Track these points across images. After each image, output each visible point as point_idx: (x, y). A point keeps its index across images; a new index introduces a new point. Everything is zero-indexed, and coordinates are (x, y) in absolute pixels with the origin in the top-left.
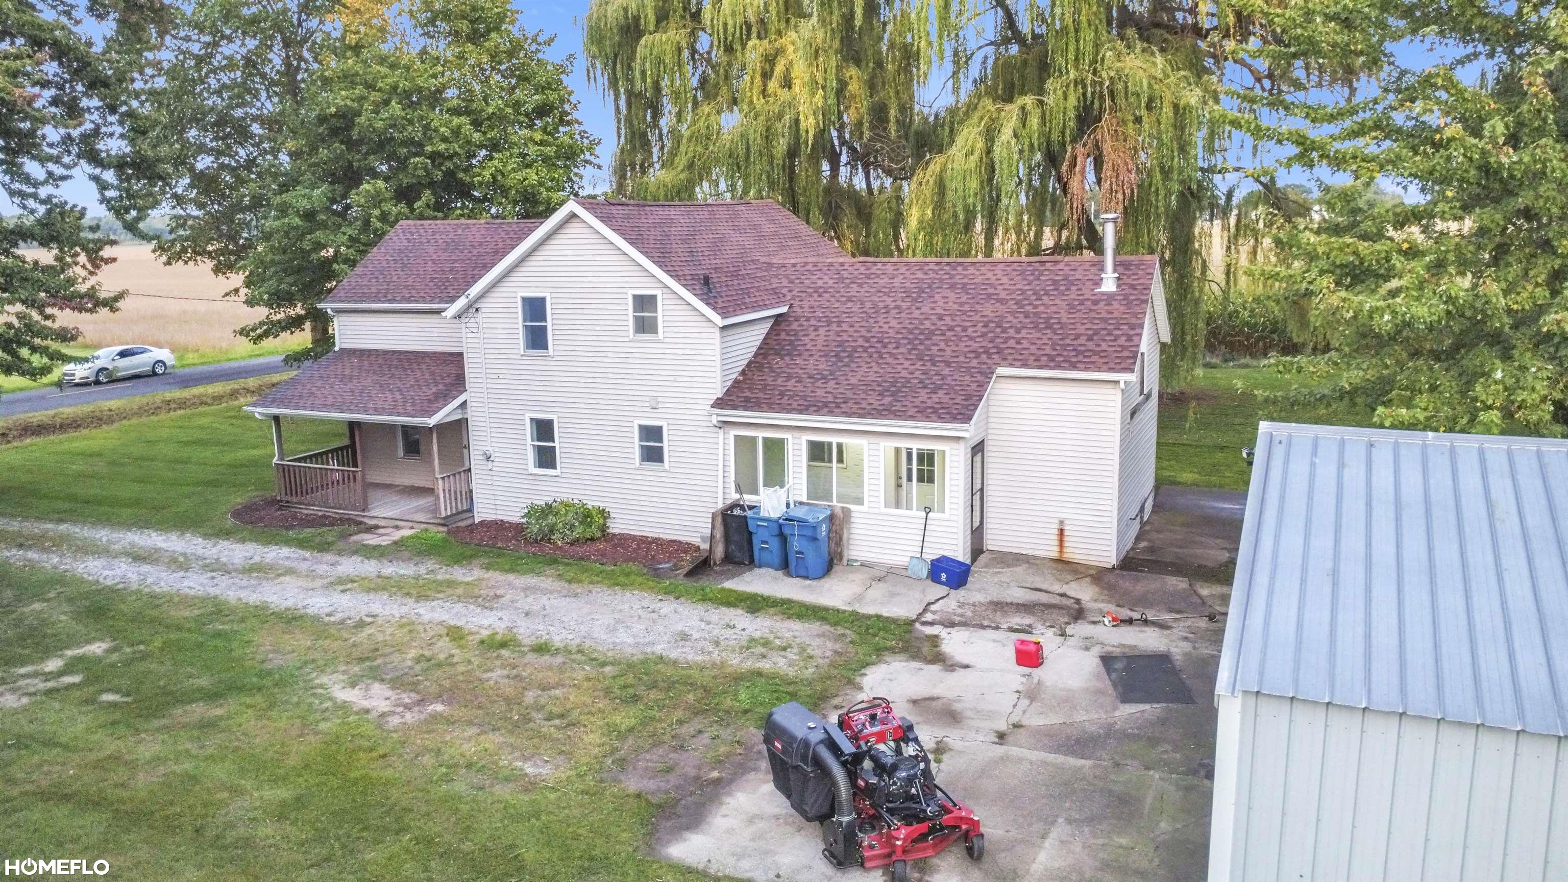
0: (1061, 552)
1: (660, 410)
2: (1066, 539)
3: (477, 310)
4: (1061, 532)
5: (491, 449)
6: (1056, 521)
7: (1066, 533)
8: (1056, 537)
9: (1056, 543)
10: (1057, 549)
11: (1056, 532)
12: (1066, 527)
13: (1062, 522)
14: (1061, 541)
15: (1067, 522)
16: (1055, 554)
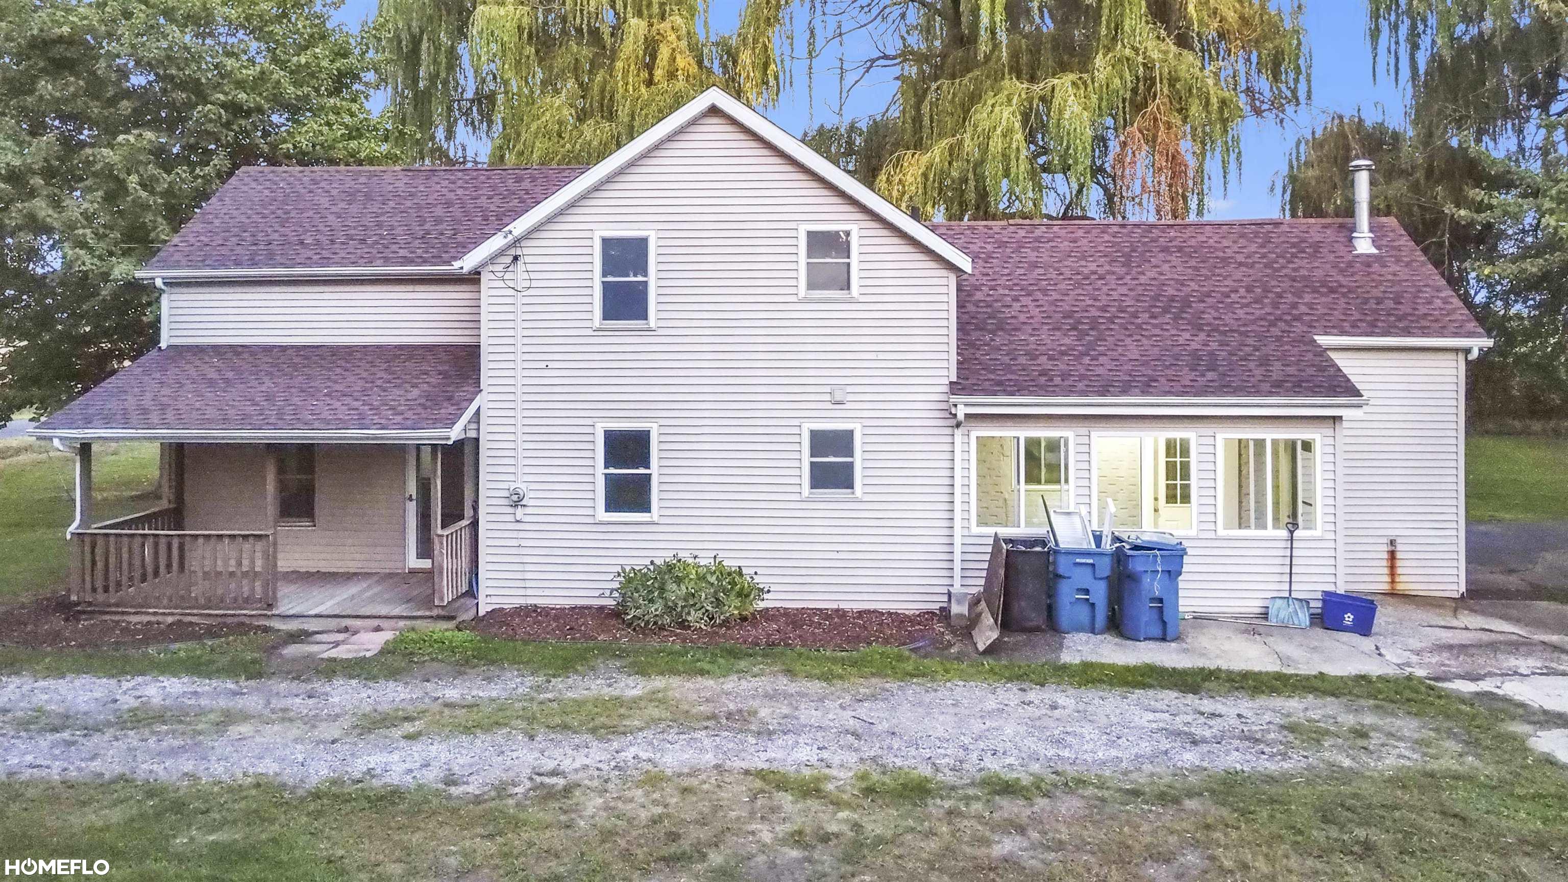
0: (1393, 582)
1: (848, 406)
2: (1398, 563)
3: (516, 258)
4: (1392, 555)
5: (523, 486)
6: (1385, 540)
7: (1399, 555)
8: (1385, 563)
9: (1386, 571)
10: (1388, 579)
11: (1385, 556)
12: (1399, 548)
13: (1392, 543)
14: (1392, 567)
15: (1399, 541)
16: (1385, 587)
